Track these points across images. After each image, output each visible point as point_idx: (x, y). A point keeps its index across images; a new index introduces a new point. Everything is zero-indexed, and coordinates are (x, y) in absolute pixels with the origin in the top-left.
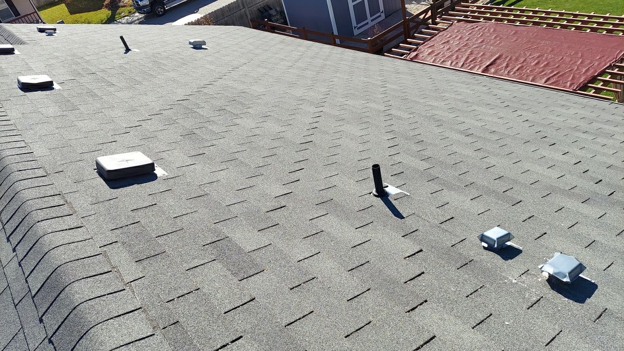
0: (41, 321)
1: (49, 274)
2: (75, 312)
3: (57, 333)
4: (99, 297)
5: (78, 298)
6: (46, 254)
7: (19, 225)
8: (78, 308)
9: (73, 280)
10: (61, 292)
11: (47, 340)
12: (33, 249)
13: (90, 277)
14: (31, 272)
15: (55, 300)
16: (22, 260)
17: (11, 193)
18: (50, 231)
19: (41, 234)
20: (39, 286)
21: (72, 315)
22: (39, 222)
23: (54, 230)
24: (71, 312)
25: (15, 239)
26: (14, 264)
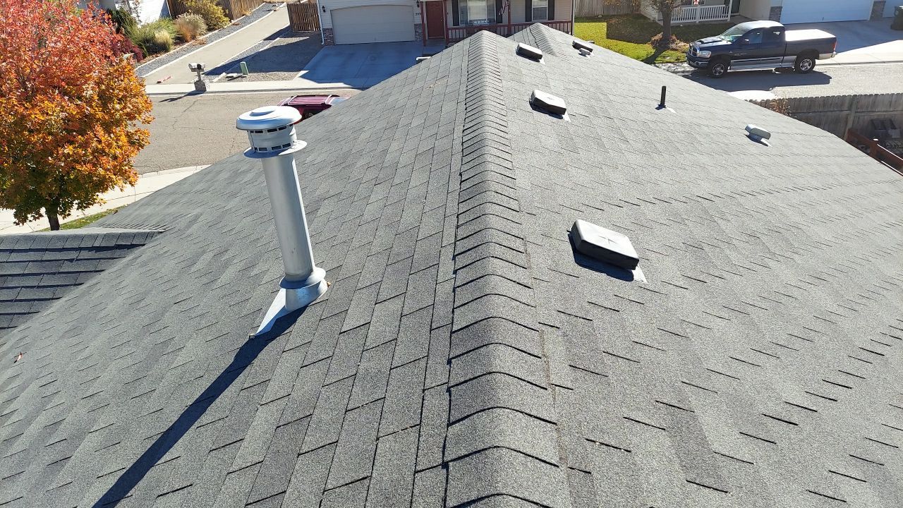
0: (449, 362)
1: (480, 319)
2: (488, 377)
3: (459, 387)
4: (518, 378)
5: (497, 365)
6: (486, 295)
7: (471, 249)
8: (494, 376)
9: (500, 341)
10: (484, 346)
11: (445, 387)
12: (475, 282)
13: (518, 349)
14: (462, 305)
15: (473, 350)
16: (458, 287)
17: (477, 212)
18: (500, 273)
19: (490, 271)
20: (464, 324)
21: (483, 379)
22: (493, 257)
23: (504, 275)
24: (485, 374)
25: (462, 260)
26: (448, 287)
